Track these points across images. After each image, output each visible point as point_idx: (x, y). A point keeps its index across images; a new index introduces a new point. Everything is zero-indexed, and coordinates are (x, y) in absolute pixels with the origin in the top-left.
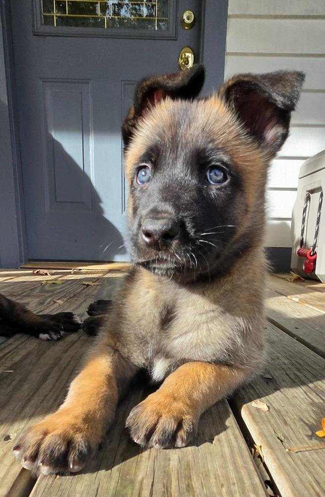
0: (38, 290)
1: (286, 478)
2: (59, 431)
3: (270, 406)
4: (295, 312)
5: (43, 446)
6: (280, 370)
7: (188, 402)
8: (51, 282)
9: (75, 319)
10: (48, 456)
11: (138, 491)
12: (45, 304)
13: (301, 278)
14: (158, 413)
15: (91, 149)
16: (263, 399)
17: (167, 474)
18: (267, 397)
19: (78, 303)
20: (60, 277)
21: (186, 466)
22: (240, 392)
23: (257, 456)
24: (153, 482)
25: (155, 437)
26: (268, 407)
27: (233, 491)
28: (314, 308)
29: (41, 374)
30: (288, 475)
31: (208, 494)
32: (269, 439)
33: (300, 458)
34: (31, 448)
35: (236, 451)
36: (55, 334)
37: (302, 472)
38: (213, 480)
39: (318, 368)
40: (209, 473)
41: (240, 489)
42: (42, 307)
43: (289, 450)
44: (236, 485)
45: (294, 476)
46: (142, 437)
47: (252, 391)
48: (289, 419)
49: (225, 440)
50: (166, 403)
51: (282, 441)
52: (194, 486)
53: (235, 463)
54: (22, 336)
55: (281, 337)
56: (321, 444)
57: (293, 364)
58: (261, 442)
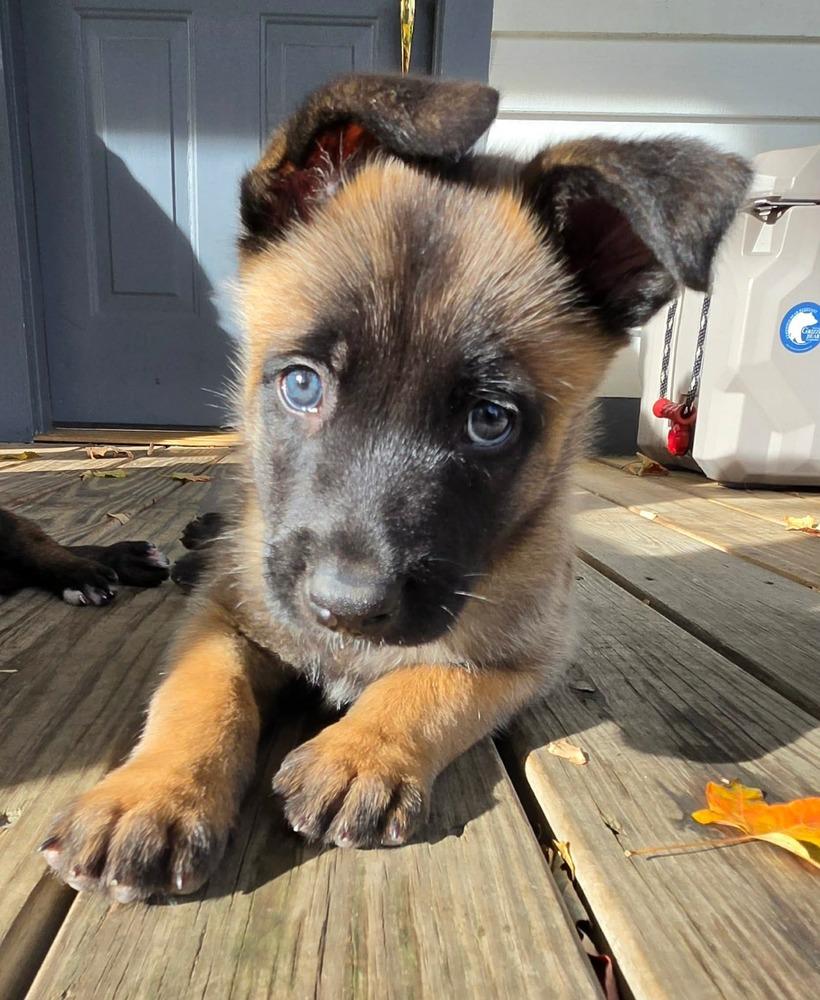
0: (73, 491)
1: (624, 916)
2: (145, 806)
3: (589, 752)
4: (647, 543)
5: (116, 841)
6: (611, 672)
7: (413, 745)
8: (102, 474)
9: (152, 557)
10: (128, 862)
11: (293, 941)
12: (89, 522)
13: (662, 467)
14: (349, 767)
15: (190, 173)
16: (573, 737)
17: (358, 906)
18: (583, 733)
19: (163, 519)
20: (122, 463)
21: (400, 888)
22: (521, 721)
23: (560, 864)
24: (326, 923)
25: (342, 822)
26: (586, 755)
27: (506, 944)
28: (689, 534)
29: (79, 677)
30: (630, 909)
31: (450, 951)
32: (588, 827)
33: (656, 870)
34: (88, 845)
35: (513, 853)
36: (96, 592)
37: (660, 902)
38: (459, 919)
39: (698, 668)
40: (452, 903)
41: (522, 941)
42: (82, 529)
43: (633, 853)
44: (512, 931)
45: (643, 911)
46: (312, 819)
47: (548, 720)
48: (631, 784)
49: (488, 830)
50: (365, 747)
51: (615, 833)
52: (418, 933)
53: (509, 881)
54: (35, 595)
55: (615, 600)
56: (704, 840)
57: (641, 660)
58: (569, 833)
